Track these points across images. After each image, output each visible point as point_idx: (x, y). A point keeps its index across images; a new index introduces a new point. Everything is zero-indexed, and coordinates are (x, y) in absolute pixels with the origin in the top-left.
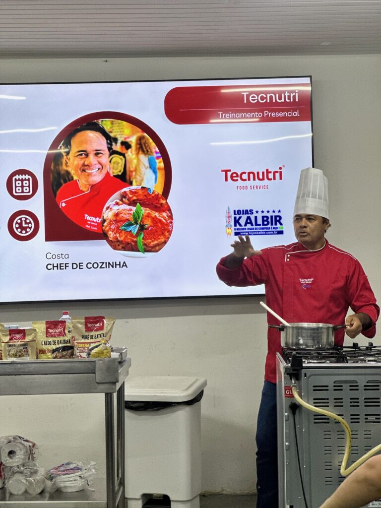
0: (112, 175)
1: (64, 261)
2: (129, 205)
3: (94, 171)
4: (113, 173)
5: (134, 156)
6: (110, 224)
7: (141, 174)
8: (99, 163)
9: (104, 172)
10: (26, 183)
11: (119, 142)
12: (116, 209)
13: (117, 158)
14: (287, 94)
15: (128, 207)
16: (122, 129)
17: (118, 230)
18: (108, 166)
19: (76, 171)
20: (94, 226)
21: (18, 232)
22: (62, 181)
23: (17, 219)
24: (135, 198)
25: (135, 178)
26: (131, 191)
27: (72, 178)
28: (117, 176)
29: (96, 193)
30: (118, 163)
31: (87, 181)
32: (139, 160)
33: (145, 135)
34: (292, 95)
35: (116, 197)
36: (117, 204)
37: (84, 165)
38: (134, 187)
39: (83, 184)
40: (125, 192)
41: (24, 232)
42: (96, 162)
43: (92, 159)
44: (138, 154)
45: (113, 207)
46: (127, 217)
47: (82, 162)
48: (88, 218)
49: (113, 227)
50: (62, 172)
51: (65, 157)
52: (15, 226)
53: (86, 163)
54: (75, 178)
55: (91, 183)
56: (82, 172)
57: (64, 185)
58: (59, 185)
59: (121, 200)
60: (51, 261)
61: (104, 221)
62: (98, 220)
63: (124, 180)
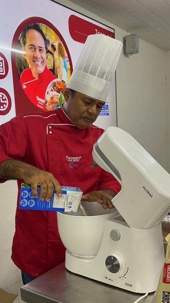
0: (48, 69)
2: (57, 92)
3: (40, 63)
4: (49, 67)
6: (49, 105)
7: (61, 71)
8: (42, 57)
9: (44, 65)
10: (0, 64)
11: (50, 44)
12: (51, 94)
16: (51, 35)
18: (46, 61)
19: (30, 60)
22: (23, 67)
24: (59, 87)
26: (57, 82)
27: (28, 66)
28: (50, 70)
29: (41, 80)
30: (51, 60)
31: (36, 70)
32: (60, 60)
33: (62, 43)
36: (52, 90)
38: (59, 80)
40: (55, 82)
41: (2, 107)
42: (40, 57)
43: (38, 53)
44: (59, 56)
46: (57, 100)
47: (33, 54)
53: (35, 56)
54: (30, 66)
55: (38, 72)
56: (33, 62)
57: (24, 70)
58: (21, 70)
59: (54, 88)
62: (43, 101)
63: (54, 73)
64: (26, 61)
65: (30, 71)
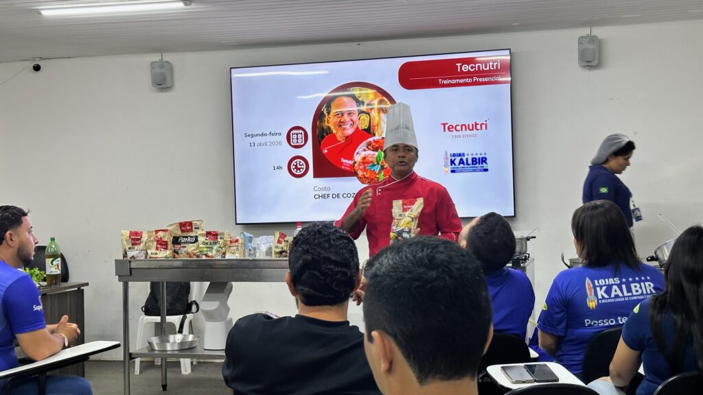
0: (360, 129)
1: (327, 193)
2: (373, 151)
3: (348, 126)
4: (362, 127)
5: (377, 115)
6: (359, 165)
7: (381, 127)
8: (351, 120)
9: (355, 126)
10: (300, 136)
11: (366, 104)
12: (363, 154)
13: (364, 116)
14: (491, 64)
15: (372, 152)
17: (365, 170)
18: (358, 122)
19: (335, 126)
20: (348, 167)
21: (294, 171)
22: (325, 134)
23: (294, 163)
24: (377, 146)
25: (377, 131)
26: (374, 141)
27: (332, 132)
28: (364, 130)
29: (348, 142)
30: (365, 120)
31: (342, 133)
32: (379, 117)
33: (385, 98)
34: (495, 64)
35: (363, 145)
36: (364, 150)
37: (340, 122)
38: (376, 138)
39: (340, 136)
40: (370, 142)
41: (298, 171)
42: (349, 120)
43: (346, 117)
44: (379, 113)
45: (361, 153)
46: (371, 160)
47: (339, 120)
48: (344, 161)
49: (361, 167)
50: (325, 128)
51: (327, 117)
52: (292, 167)
53: (342, 121)
54: (334, 131)
55: (346, 135)
56: (339, 127)
57: (326, 137)
58: (323, 137)
59: (367, 147)
60: (318, 193)
61: (355, 163)
62: (351, 162)
63: (369, 132)
64: (329, 128)
65: (334, 136)
